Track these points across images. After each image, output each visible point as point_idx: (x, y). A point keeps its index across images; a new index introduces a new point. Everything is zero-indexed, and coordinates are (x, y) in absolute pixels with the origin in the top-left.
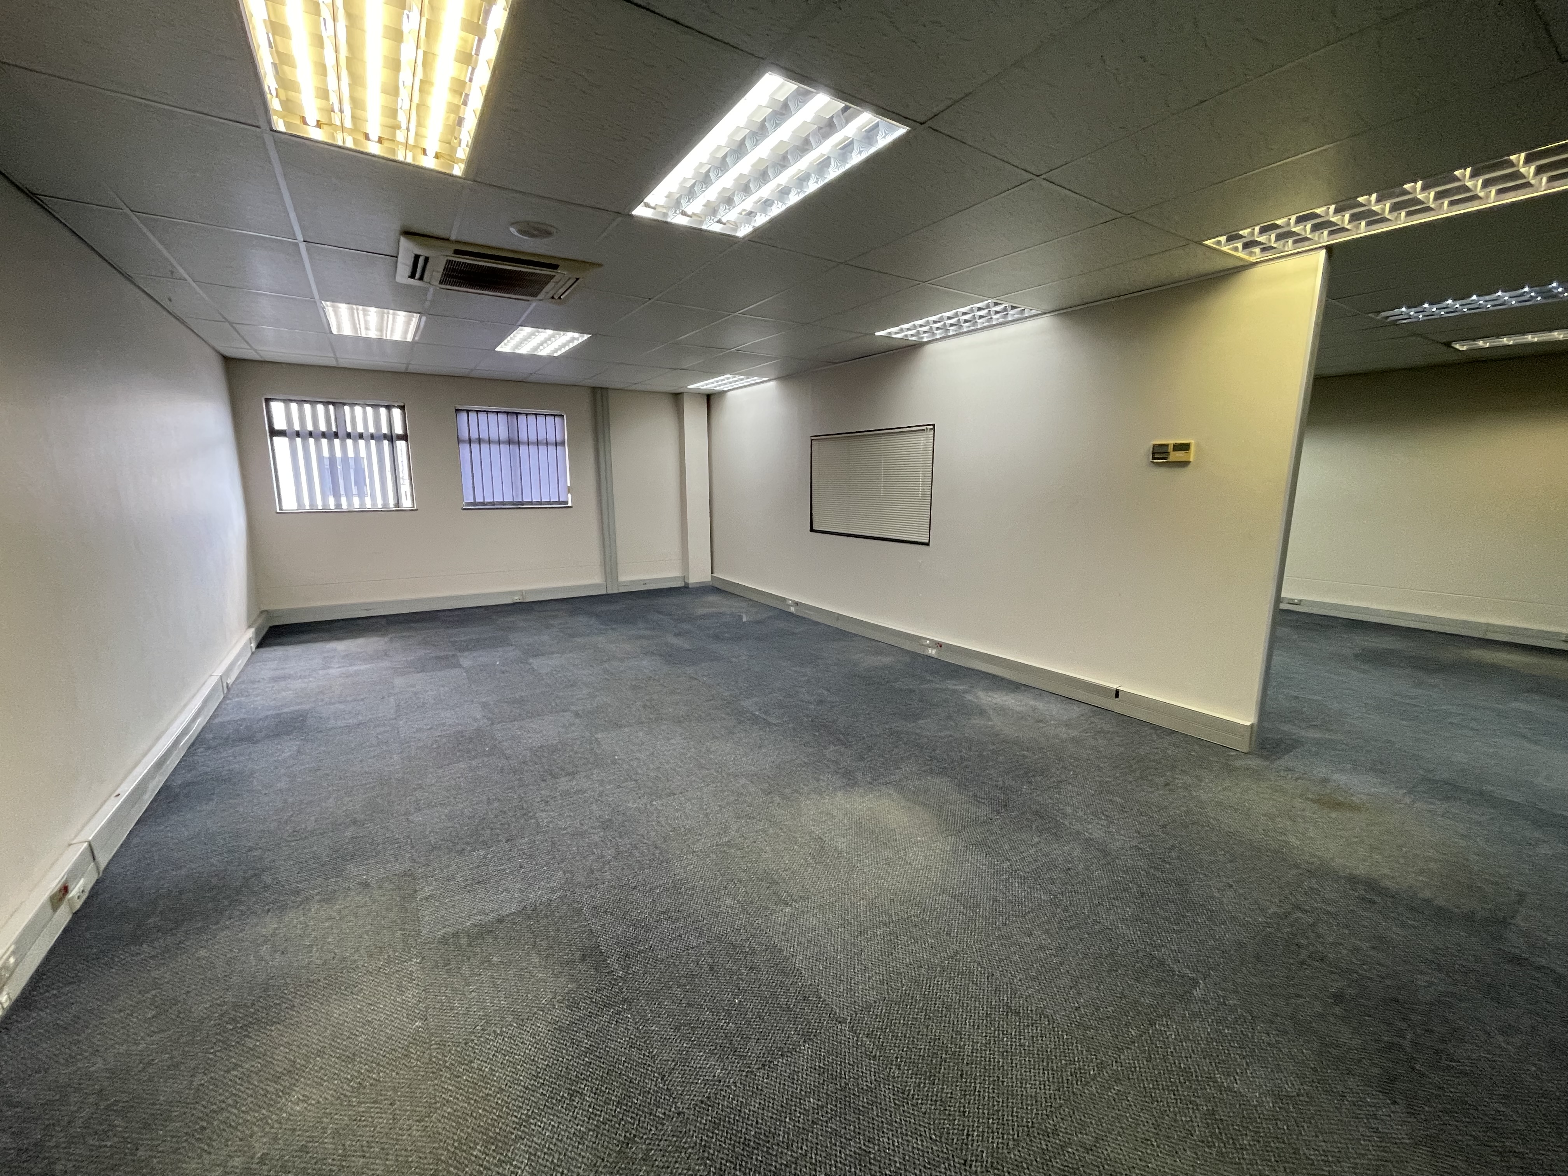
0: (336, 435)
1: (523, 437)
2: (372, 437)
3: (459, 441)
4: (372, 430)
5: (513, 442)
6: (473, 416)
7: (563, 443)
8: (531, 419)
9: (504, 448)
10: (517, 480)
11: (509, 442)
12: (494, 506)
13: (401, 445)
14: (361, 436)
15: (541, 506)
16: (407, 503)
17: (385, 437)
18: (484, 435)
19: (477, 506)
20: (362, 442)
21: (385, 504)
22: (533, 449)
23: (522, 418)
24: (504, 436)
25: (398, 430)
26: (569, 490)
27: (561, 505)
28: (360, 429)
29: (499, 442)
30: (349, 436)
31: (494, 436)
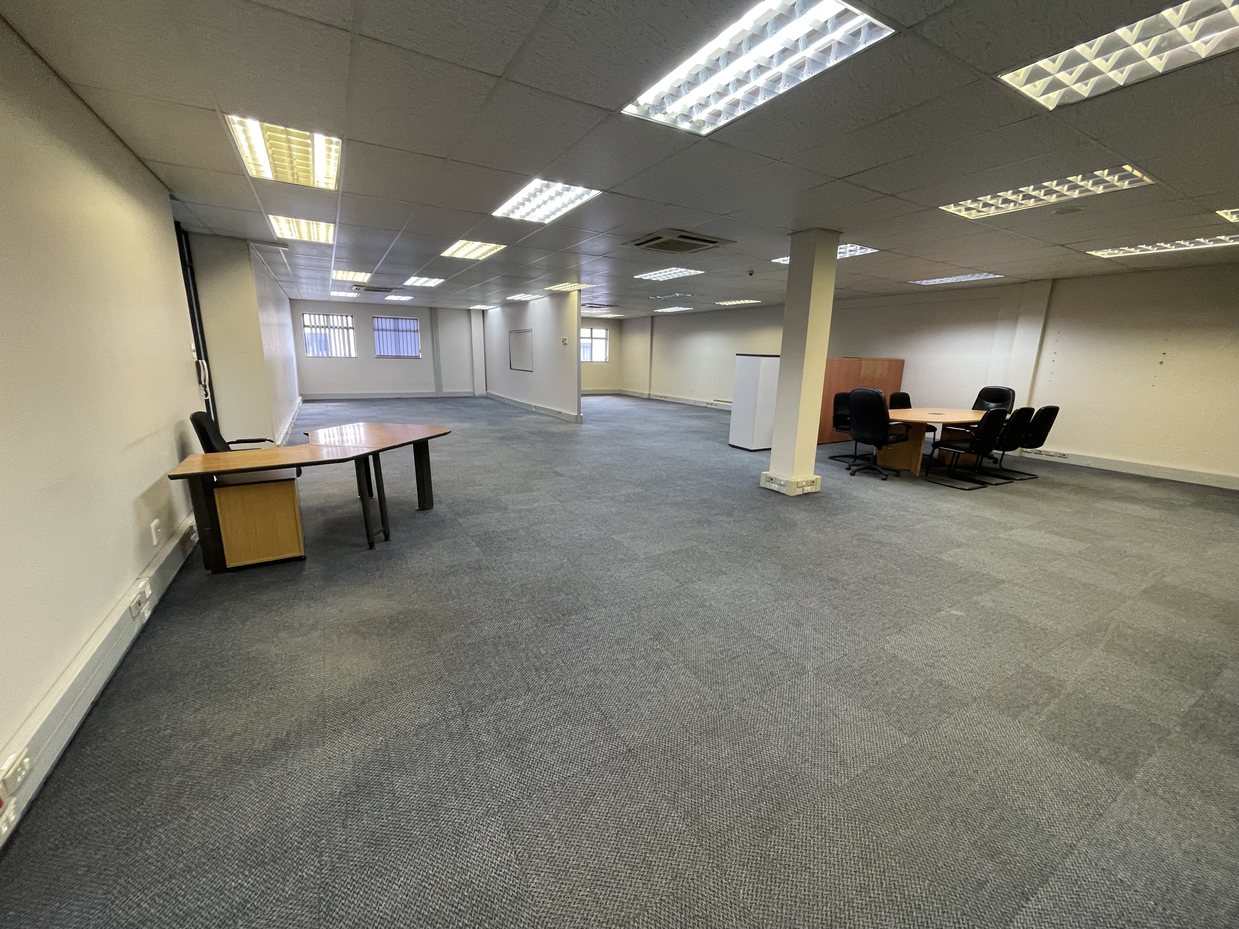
0: (327, 327)
1: (400, 328)
2: (340, 328)
3: (374, 330)
4: (340, 325)
5: (396, 330)
6: (379, 319)
7: (417, 331)
8: (404, 321)
9: (393, 333)
10: (398, 347)
11: (395, 330)
12: (388, 357)
13: (351, 331)
14: (336, 327)
15: (408, 357)
16: (353, 354)
17: (345, 328)
18: (384, 328)
19: (380, 357)
20: (336, 330)
21: (345, 354)
22: (405, 333)
23: (400, 321)
24: (392, 328)
25: (350, 325)
26: (420, 351)
27: (417, 358)
28: (336, 325)
29: (390, 331)
30: (332, 327)
31: (388, 328)
